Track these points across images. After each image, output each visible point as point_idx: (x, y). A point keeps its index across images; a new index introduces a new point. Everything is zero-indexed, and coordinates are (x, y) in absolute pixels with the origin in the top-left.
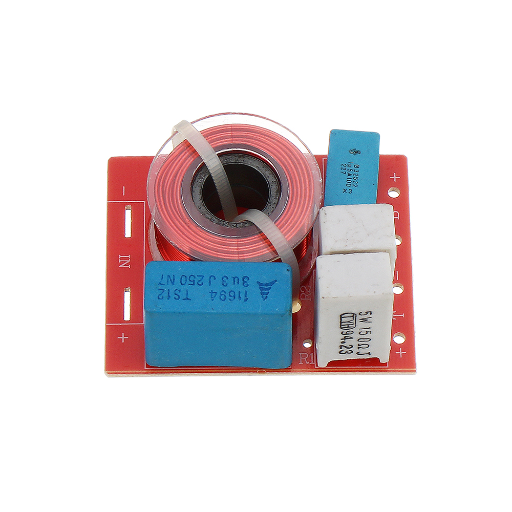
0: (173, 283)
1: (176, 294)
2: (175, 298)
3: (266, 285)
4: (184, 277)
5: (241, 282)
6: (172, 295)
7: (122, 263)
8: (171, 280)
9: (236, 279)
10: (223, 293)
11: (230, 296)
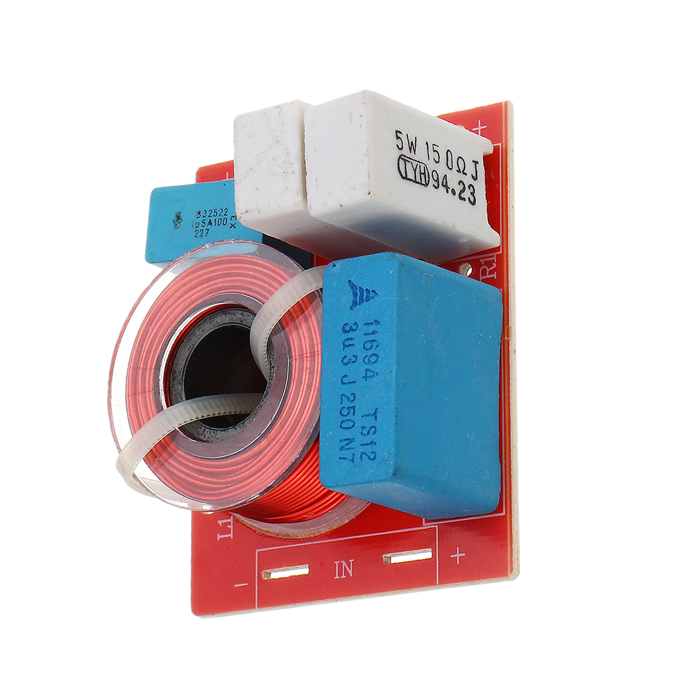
0: (351, 440)
1: (368, 432)
2: (375, 432)
3: (355, 295)
4: (344, 425)
5: (351, 335)
6: (371, 438)
7: (346, 573)
8: (347, 444)
9: (347, 343)
10: (366, 360)
11: (370, 348)
